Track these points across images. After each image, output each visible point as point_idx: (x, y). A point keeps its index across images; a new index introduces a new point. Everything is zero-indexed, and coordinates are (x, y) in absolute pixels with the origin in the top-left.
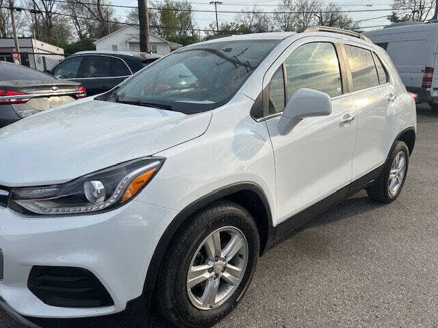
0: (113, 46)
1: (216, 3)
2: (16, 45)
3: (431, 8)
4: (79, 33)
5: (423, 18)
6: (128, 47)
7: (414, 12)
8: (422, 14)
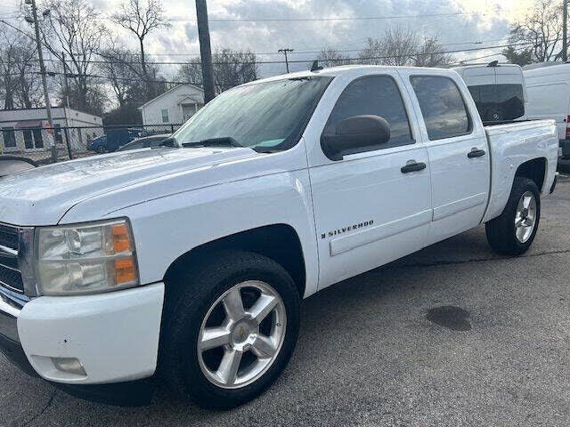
0: (162, 111)
1: (285, 50)
2: (49, 115)
3: (557, 40)
4: (120, 97)
5: (549, 52)
6: (181, 111)
7: (536, 47)
8: (546, 48)
